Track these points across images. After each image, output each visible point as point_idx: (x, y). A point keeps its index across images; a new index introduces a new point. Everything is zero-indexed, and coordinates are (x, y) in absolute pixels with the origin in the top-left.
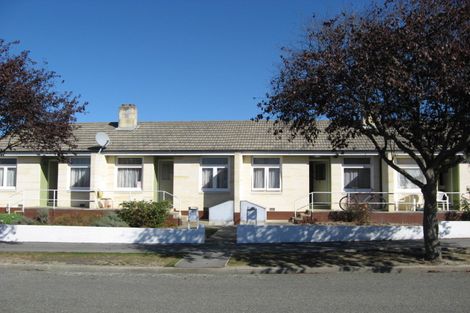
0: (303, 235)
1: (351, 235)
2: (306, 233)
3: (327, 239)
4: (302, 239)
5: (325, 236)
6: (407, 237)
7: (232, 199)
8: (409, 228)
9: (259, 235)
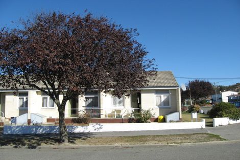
0: (33, 130)
1: (55, 130)
2: (34, 129)
3: (44, 132)
4: (32, 133)
5: (43, 131)
6: (82, 131)
7: (27, 113)
8: (82, 127)
9: (13, 130)
